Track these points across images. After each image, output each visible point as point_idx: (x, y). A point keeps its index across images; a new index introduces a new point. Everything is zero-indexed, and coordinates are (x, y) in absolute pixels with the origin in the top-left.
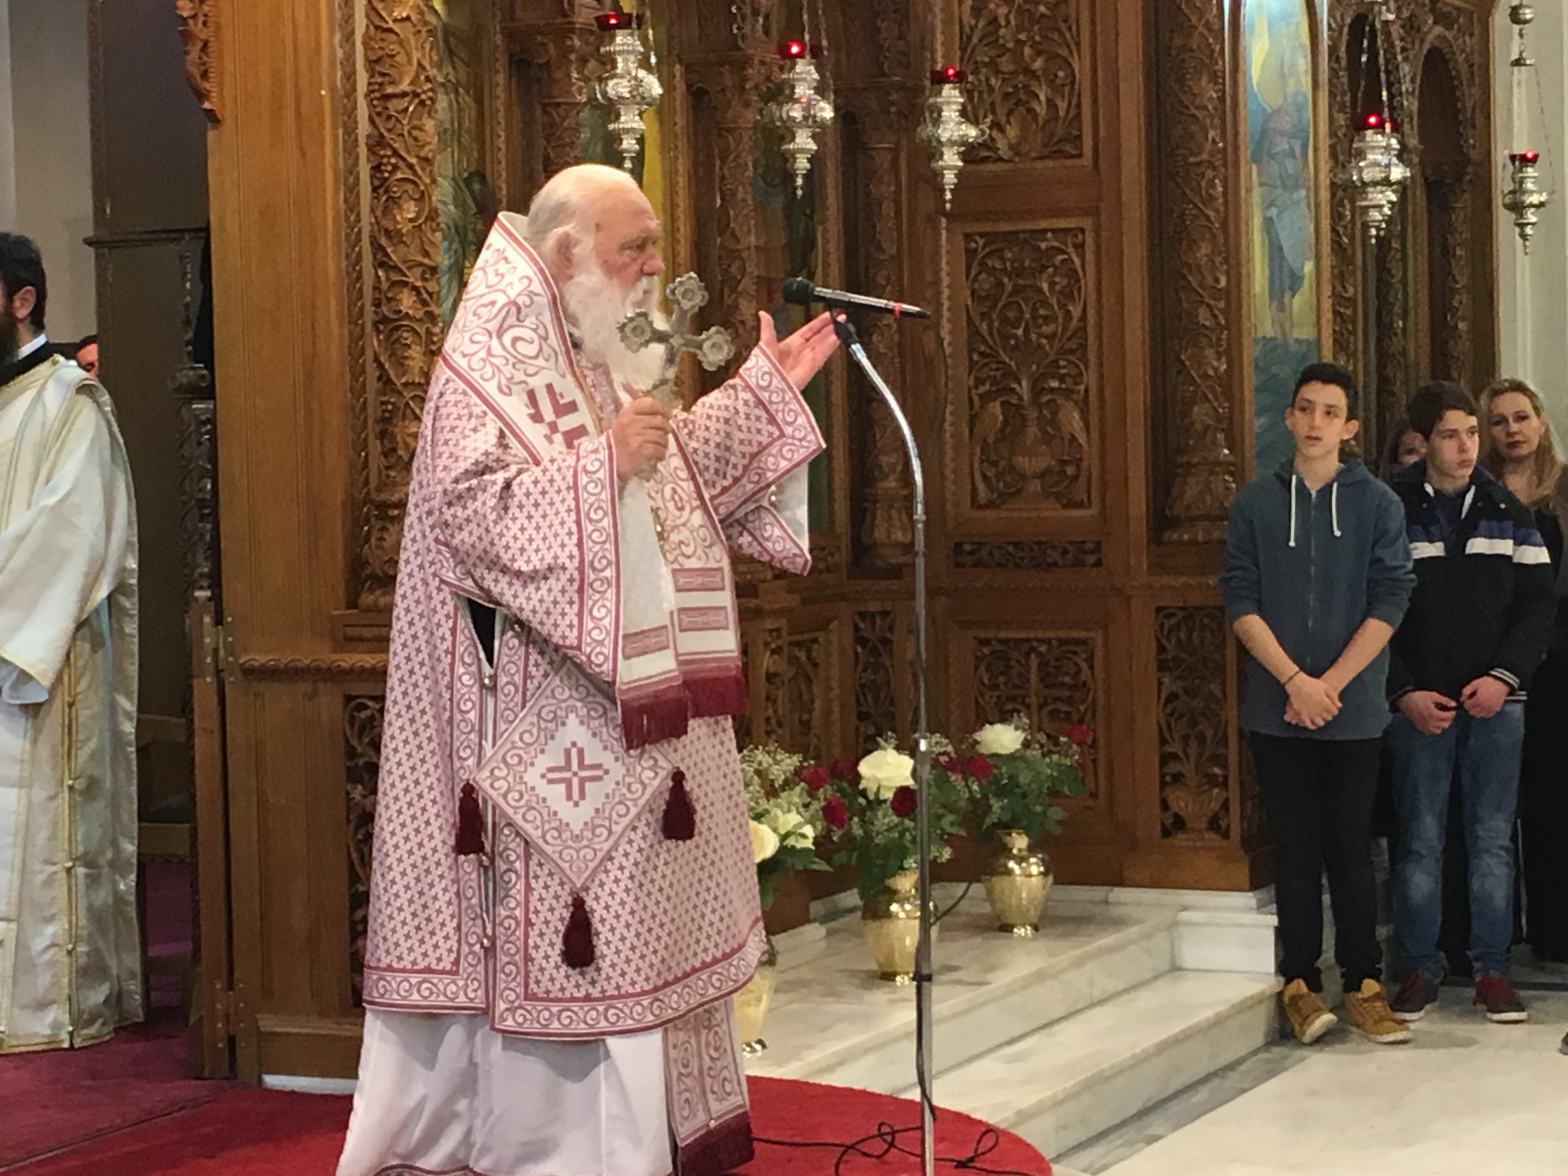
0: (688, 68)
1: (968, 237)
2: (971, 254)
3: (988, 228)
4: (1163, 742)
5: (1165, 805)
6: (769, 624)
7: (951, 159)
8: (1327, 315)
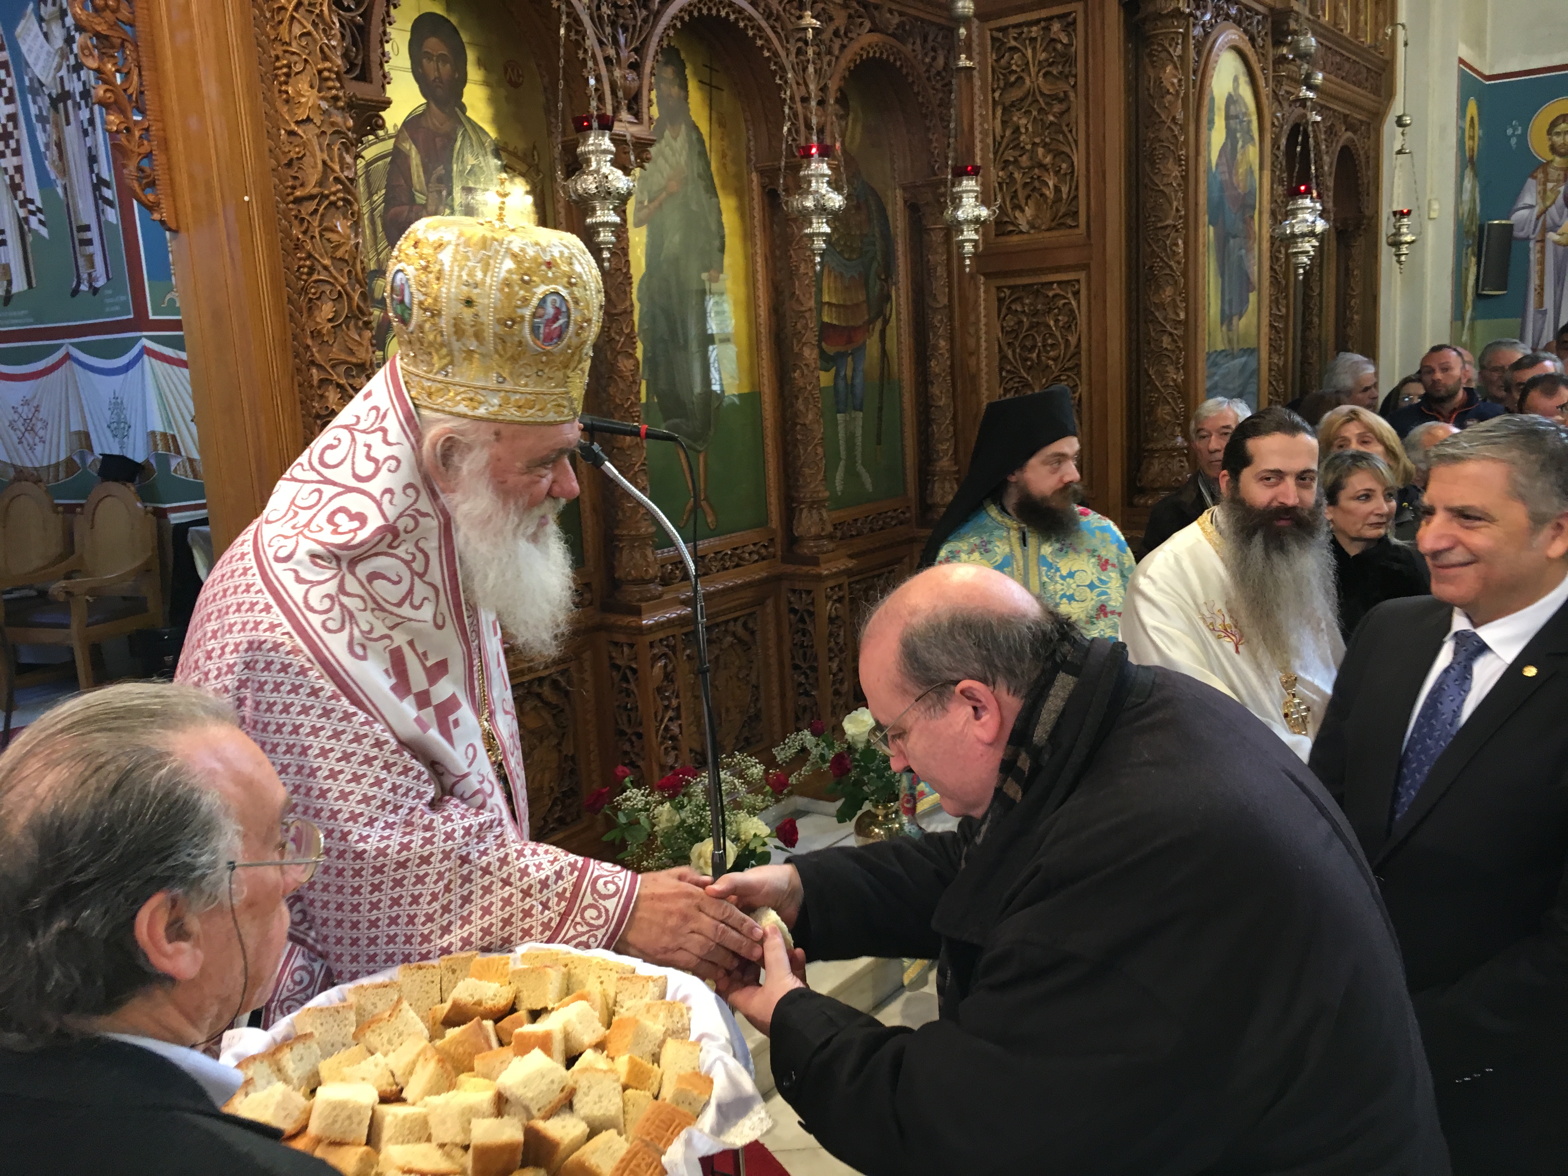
1: (999, 289)
2: (1000, 300)
3: (1011, 282)
7: (970, 233)
8: (1265, 329)
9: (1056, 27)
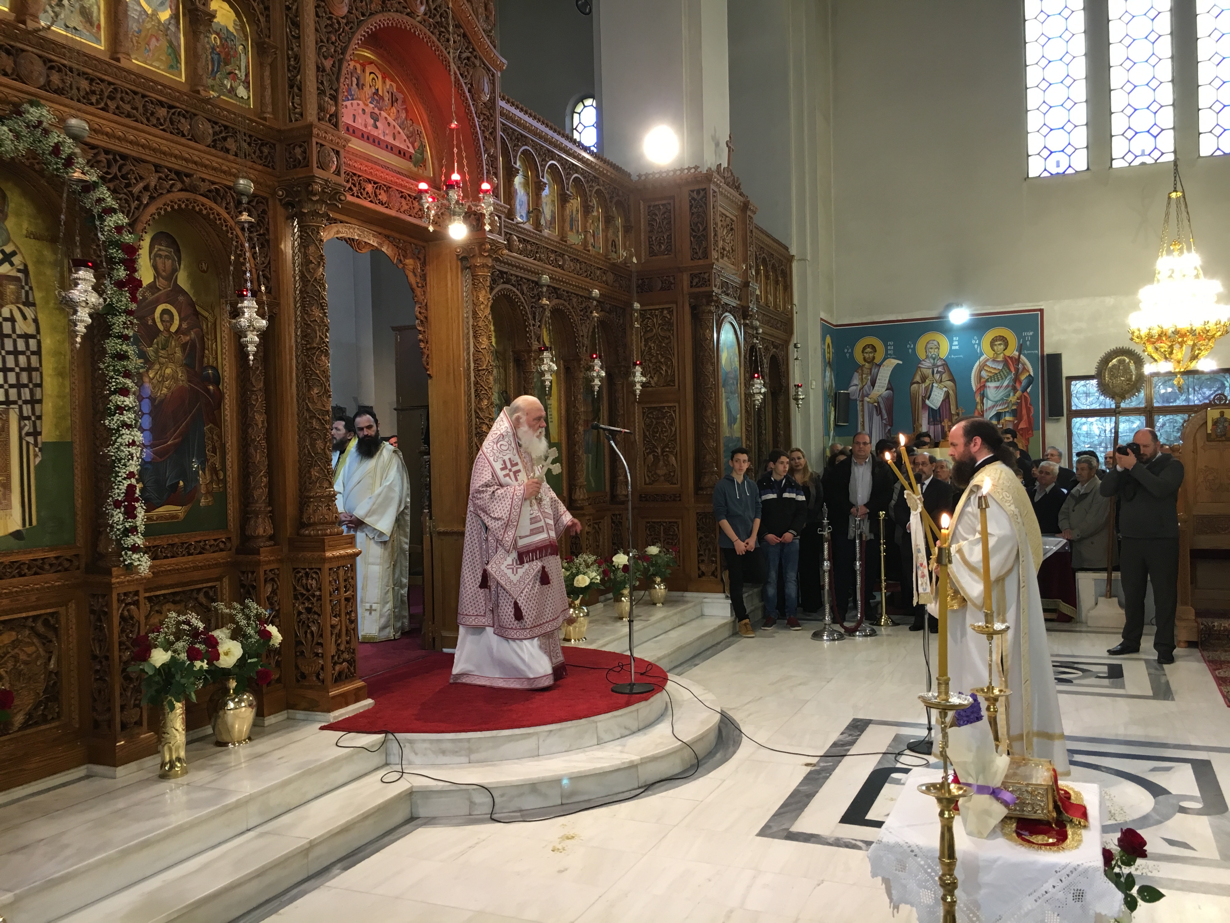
0: (564, 361)
1: (643, 408)
2: (644, 413)
3: (648, 406)
4: (699, 551)
5: (699, 569)
6: (587, 518)
7: (638, 386)
8: (744, 430)
9: (665, 312)
